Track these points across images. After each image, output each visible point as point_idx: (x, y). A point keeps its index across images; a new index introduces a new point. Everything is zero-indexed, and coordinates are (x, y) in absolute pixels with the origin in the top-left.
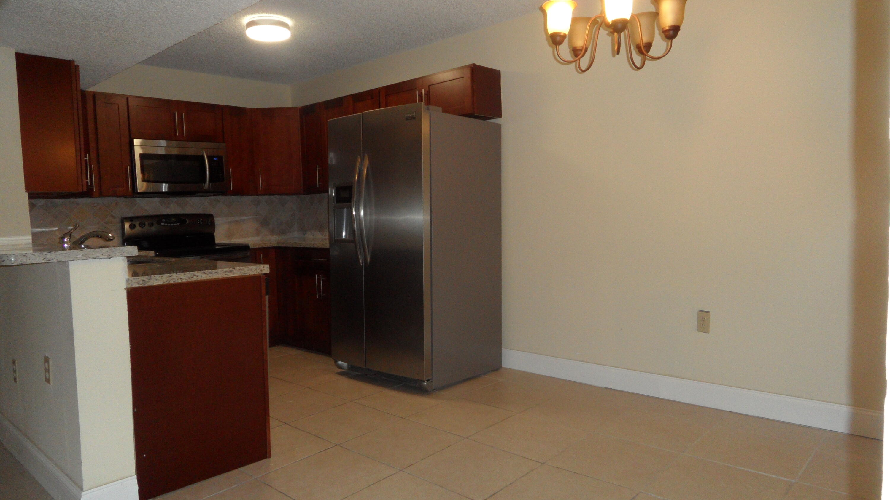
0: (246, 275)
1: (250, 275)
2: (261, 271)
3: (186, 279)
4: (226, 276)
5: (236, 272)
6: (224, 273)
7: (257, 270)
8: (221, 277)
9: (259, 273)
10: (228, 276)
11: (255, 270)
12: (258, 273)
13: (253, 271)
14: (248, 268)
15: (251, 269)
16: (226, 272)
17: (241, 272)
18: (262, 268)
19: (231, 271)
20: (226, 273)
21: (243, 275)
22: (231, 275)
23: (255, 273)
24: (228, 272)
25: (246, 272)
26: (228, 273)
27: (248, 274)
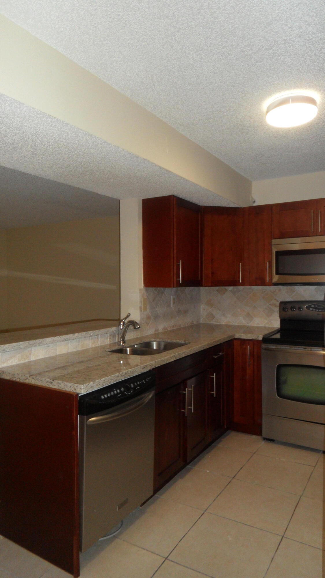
0: (62, 389)
2: (75, 390)
3: (22, 380)
4: (47, 386)
5: (55, 385)
6: (46, 382)
7: (72, 388)
8: (44, 386)
11: (70, 387)
12: (72, 391)
13: (68, 387)
14: (64, 383)
15: (67, 385)
16: (48, 382)
18: (76, 388)
19: (51, 383)
21: (60, 389)
22: (51, 386)
23: (70, 391)
24: (49, 383)
25: (63, 387)
26: (50, 384)
27: (64, 389)
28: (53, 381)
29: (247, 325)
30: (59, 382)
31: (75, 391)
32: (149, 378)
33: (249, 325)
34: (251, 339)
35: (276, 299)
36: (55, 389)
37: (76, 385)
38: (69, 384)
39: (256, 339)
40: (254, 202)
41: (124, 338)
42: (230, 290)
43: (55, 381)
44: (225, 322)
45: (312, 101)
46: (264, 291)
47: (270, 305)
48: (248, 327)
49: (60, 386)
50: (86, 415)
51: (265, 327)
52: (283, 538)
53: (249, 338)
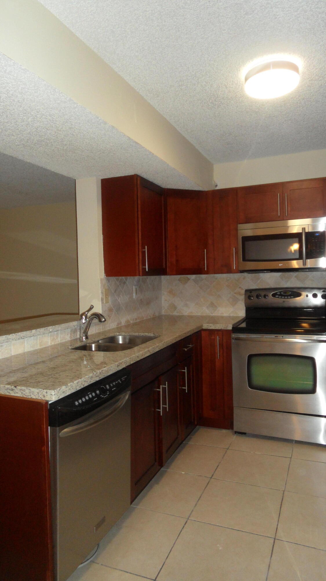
0: (27, 397)
1: (31, 398)
2: (44, 396)
4: (8, 394)
5: (18, 392)
6: (6, 390)
7: (39, 394)
8: (3, 394)
9: (41, 398)
10: (9, 394)
11: (37, 394)
12: (39, 398)
13: (35, 394)
14: (30, 389)
15: (33, 392)
16: (8, 389)
17: (22, 393)
18: (45, 394)
19: (12, 390)
20: (7, 391)
21: (25, 396)
22: (13, 394)
23: (37, 398)
24: (10, 390)
25: (28, 394)
26: (11, 392)
27: (29, 397)
28: (15, 388)
29: (211, 315)
30: (23, 388)
31: (43, 399)
32: (124, 377)
33: (213, 315)
34: (220, 328)
35: (240, 287)
36: (17, 396)
37: (45, 391)
38: (35, 390)
39: (225, 329)
40: (216, 186)
41: (87, 333)
42: (192, 279)
43: (17, 387)
44: (188, 312)
45: (295, 68)
46: (228, 279)
47: (235, 293)
48: (212, 317)
49: (24, 393)
50: (59, 427)
51: (230, 317)
52: (276, 540)
53: (218, 329)
